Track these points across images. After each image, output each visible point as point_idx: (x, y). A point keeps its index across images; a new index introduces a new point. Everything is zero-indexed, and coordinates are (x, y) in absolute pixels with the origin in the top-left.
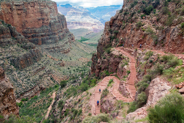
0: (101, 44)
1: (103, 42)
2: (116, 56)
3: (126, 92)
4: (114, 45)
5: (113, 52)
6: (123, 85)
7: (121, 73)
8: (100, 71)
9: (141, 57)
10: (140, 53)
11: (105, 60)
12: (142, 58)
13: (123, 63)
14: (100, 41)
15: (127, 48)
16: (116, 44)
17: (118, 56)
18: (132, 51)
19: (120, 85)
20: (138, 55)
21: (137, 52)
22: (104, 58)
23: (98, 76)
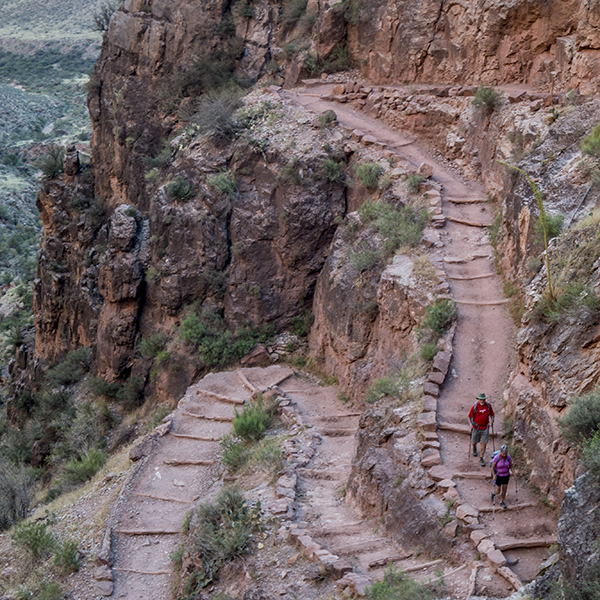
0: (134, 58)
1: (156, 29)
2: (298, 164)
3: (436, 505)
4: (268, 56)
5: (261, 132)
6: (401, 444)
7: (360, 328)
8: (137, 325)
9: (544, 173)
10: (527, 131)
11: (193, 210)
12: (556, 178)
13: (366, 232)
14: (120, 20)
15: (397, 92)
16: (290, 55)
17: (312, 164)
18: (452, 112)
19: (363, 442)
20: (506, 148)
21: (501, 128)
22: (179, 195)
23: (124, 373)
